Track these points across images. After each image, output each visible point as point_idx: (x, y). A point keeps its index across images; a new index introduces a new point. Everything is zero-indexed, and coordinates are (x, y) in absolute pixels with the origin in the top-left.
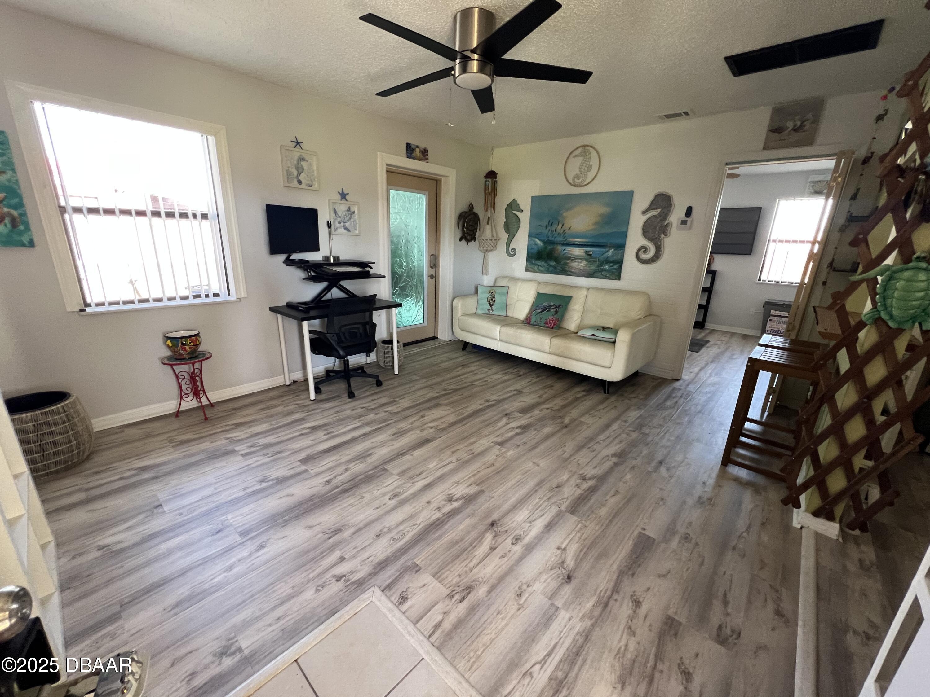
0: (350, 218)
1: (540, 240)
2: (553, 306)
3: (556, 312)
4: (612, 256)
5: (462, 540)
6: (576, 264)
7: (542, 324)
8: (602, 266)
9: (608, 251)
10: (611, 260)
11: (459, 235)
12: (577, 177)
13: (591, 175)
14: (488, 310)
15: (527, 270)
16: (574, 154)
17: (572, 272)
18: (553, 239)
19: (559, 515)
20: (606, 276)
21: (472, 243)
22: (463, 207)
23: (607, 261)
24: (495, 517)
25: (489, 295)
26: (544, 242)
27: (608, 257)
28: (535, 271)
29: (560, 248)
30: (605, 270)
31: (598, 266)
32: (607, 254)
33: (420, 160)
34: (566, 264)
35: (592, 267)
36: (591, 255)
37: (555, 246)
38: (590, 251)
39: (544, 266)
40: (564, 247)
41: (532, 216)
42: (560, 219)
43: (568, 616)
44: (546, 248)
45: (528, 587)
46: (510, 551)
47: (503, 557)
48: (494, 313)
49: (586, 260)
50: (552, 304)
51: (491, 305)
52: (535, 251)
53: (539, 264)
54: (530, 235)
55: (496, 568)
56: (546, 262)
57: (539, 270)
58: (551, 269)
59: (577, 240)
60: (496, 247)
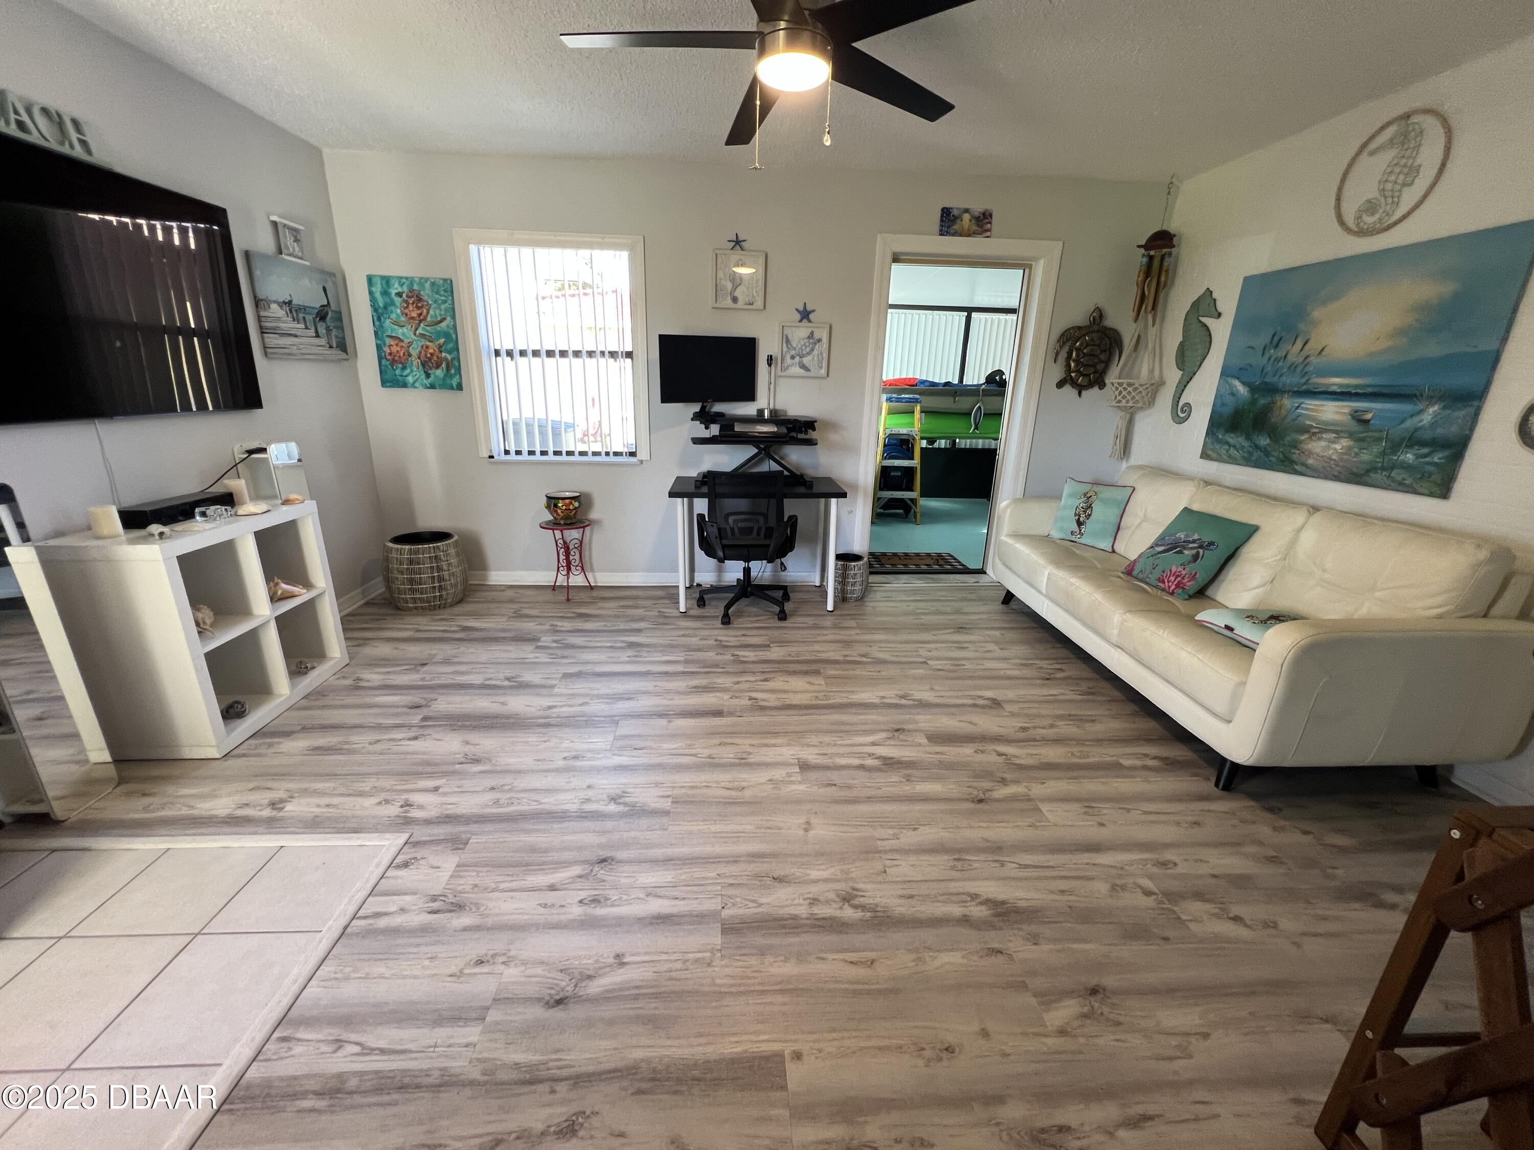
0: (812, 350)
1: (1244, 383)
2: (1194, 542)
3: (1196, 558)
4: (1433, 425)
6: (1323, 443)
7: (1153, 579)
8: (1394, 452)
9: (1421, 412)
10: (1428, 435)
11: (1056, 376)
12: (1371, 207)
13: (1409, 197)
14: (1072, 533)
15: (1204, 455)
16: (1373, 146)
17: (1307, 466)
18: (1275, 379)
20: (1401, 484)
21: (1093, 393)
22: (1075, 318)
23: (1413, 441)
25: (1080, 502)
26: (1253, 389)
27: (1416, 430)
28: (1219, 460)
29: (1287, 402)
30: (1406, 467)
31: (1383, 454)
32: (1416, 419)
33: (969, 236)
34: (1295, 445)
35: (1366, 456)
36: (1367, 422)
37: (1278, 397)
38: (1366, 411)
39: (1243, 447)
40: (1297, 401)
41: (1238, 326)
42: (1301, 326)
43: (474, 1039)
44: (1253, 402)
45: (503, 963)
46: (563, 906)
47: (545, 906)
49: (1351, 435)
50: (1196, 537)
51: (1079, 524)
52: (1228, 410)
53: (1231, 441)
54: (1226, 373)
55: (518, 911)
56: (1248, 438)
57: (1230, 456)
58: (1256, 454)
59: (1336, 382)
60: (1151, 402)
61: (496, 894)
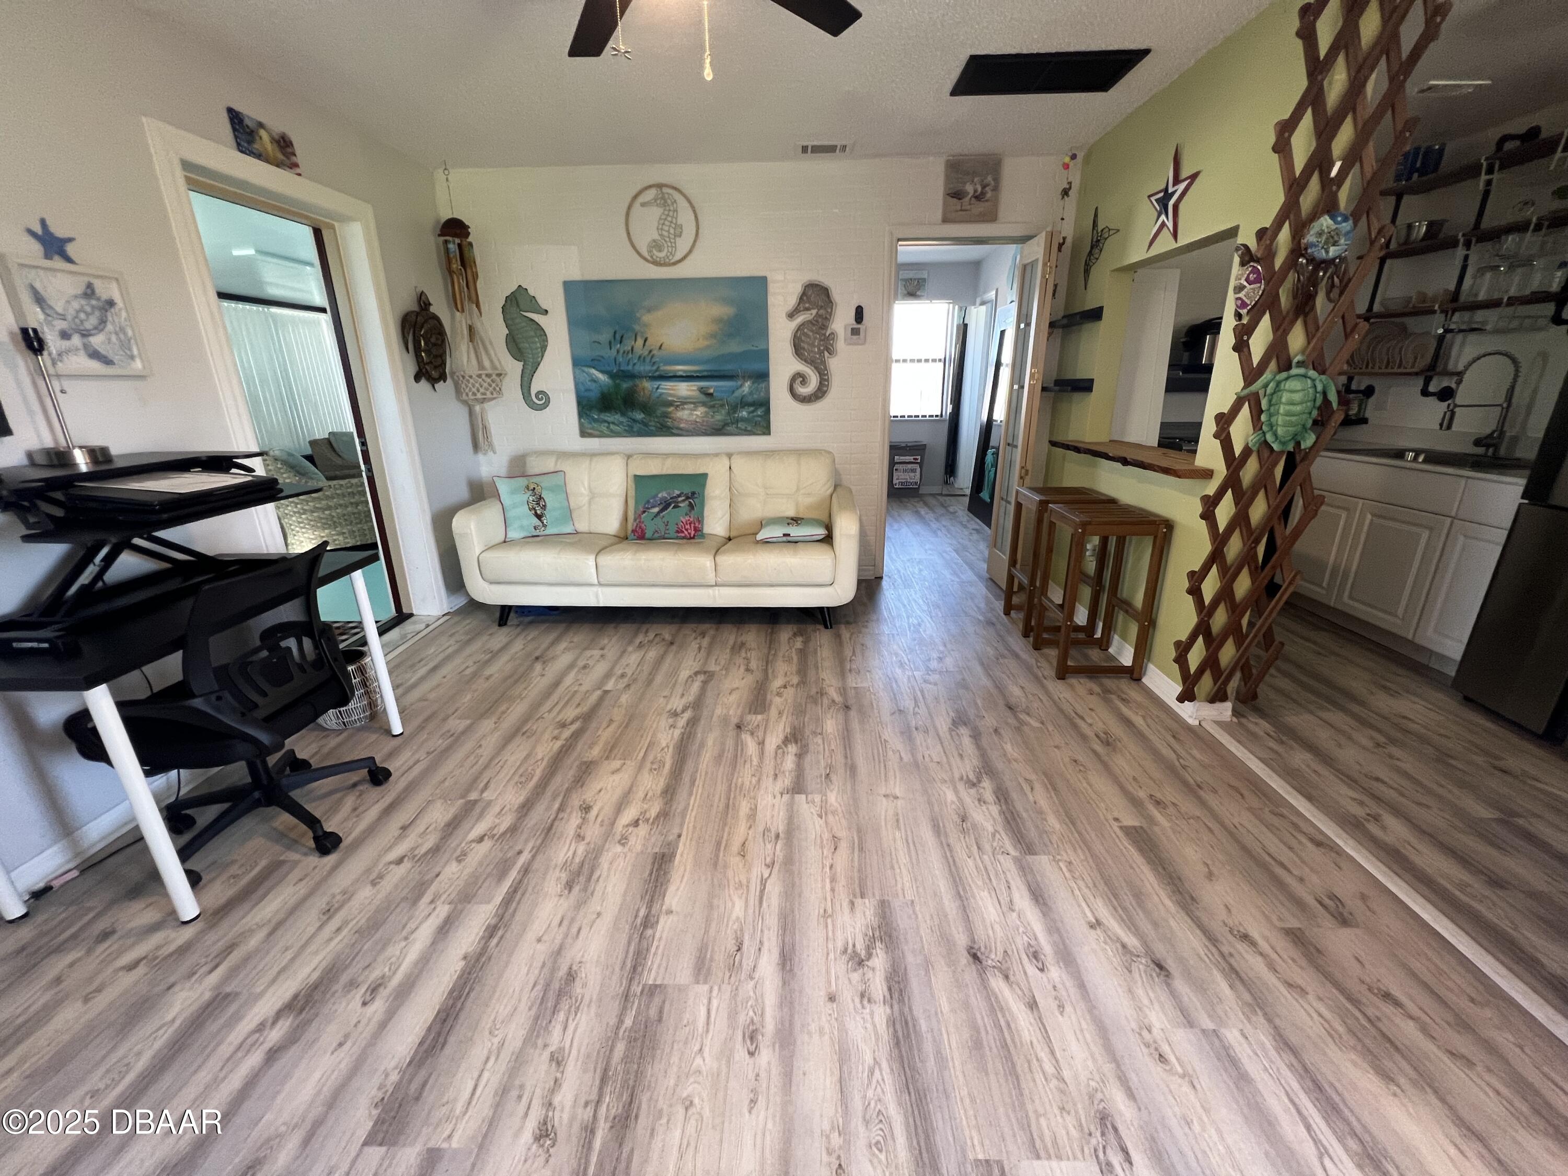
0: (103, 322)
1: (602, 372)
2: (679, 496)
3: (691, 506)
4: (751, 393)
5: (975, 1028)
6: (686, 412)
7: (673, 534)
8: (735, 412)
9: (741, 386)
10: (750, 399)
11: (412, 369)
12: (655, 245)
13: (683, 245)
14: (535, 528)
15: (584, 434)
16: (641, 199)
17: (681, 429)
18: (630, 367)
19: (1024, 869)
20: (746, 430)
21: (440, 386)
22: (408, 303)
23: (743, 403)
24: (962, 940)
25: (527, 496)
26: (612, 375)
27: (743, 397)
28: (602, 435)
29: (647, 385)
30: (743, 420)
31: (729, 414)
32: (740, 391)
33: (278, 166)
34: (666, 415)
35: (718, 417)
36: (711, 395)
37: (637, 381)
38: (708, 388)
39: (622, 423)
40: (656, 384)
41: (574, 322)
42: (637, 327)
44: (617, 386)
45: (1150, 1031)
46: (1054, 987)
47: (1061, 1007)
48: (549, 531)
49: (704, 404)
50: (677, 492)
51: (539, 517)
52: (594, 395)
53: (610, 419)
54: (577, 363)
55: (1080, 1037)
56: (623, 414)
57: (612, 431)
58: (636, 427)
59: (680, 368)
60: (498, 392)
61: (1066, 1074)
